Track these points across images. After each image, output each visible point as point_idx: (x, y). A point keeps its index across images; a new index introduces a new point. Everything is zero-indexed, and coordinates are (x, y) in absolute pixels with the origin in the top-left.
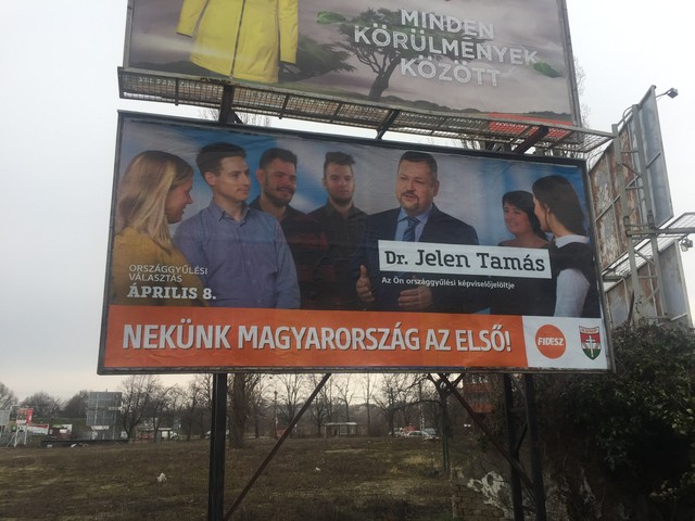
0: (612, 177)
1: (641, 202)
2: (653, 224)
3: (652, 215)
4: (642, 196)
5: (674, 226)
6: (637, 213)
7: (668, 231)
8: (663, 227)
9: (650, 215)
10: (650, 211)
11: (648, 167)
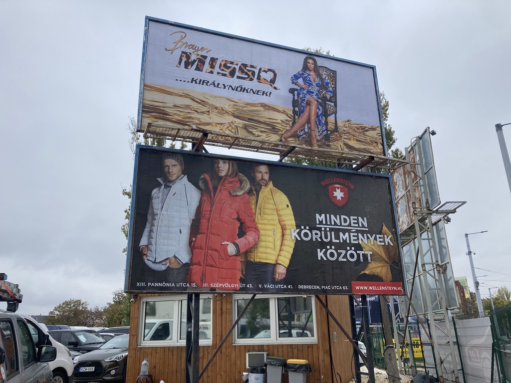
1: (422, 194)
2: (429, 207)
4: (423, 190)
5: (441, 209)
6: (420, 200)
7: (437, 212)
8: (435, 210)
9: (427, 202)
11: (425, 174)
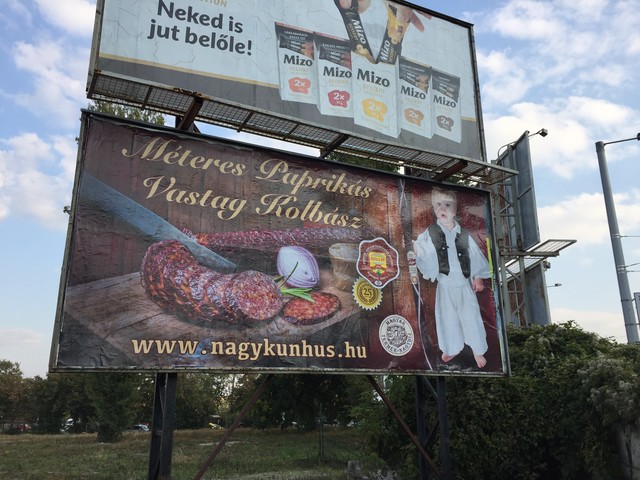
1: (511, 228)
2: (521, 247)
3: (520, 240)
4: (513, 222)
5: (538, 250)
8: (529, 251)
10: (519, 236)
11: (519, 199)
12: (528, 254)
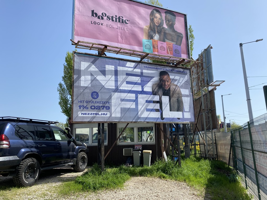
0: (197, 69)
1: (205, 77)
2: (208, 83)
3: (208, 81)
4: (205, 75)
5: (213, 84)
6: (204, 80)
7: (211, 85)
8: (210, 84)
9: (207, 81)
10: (207, 80)
11: (207, 67)
12: (210, 85)
